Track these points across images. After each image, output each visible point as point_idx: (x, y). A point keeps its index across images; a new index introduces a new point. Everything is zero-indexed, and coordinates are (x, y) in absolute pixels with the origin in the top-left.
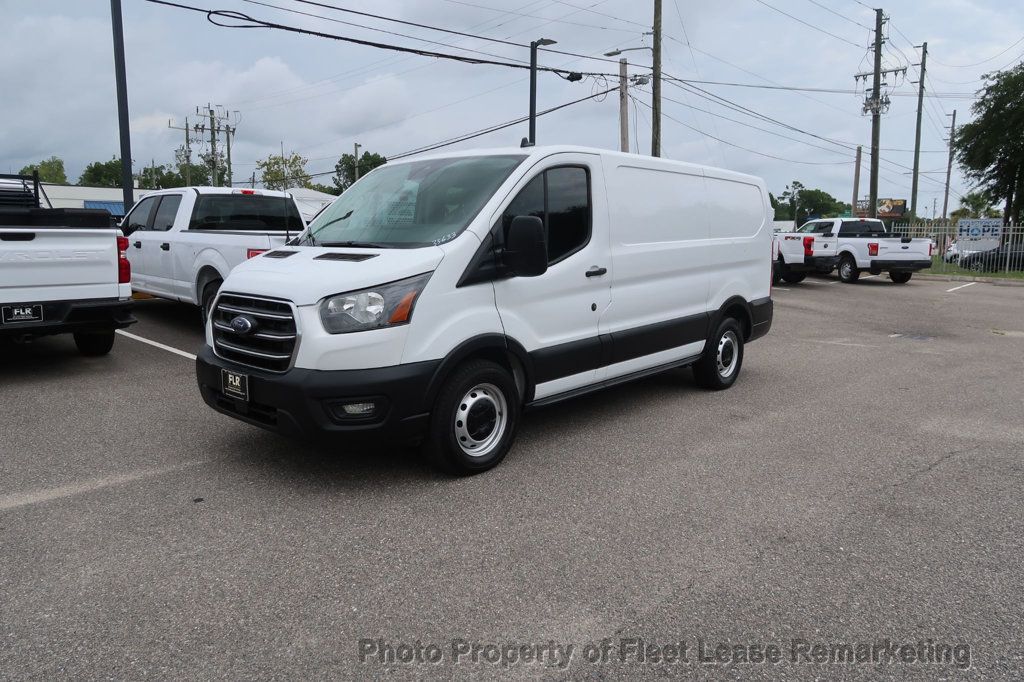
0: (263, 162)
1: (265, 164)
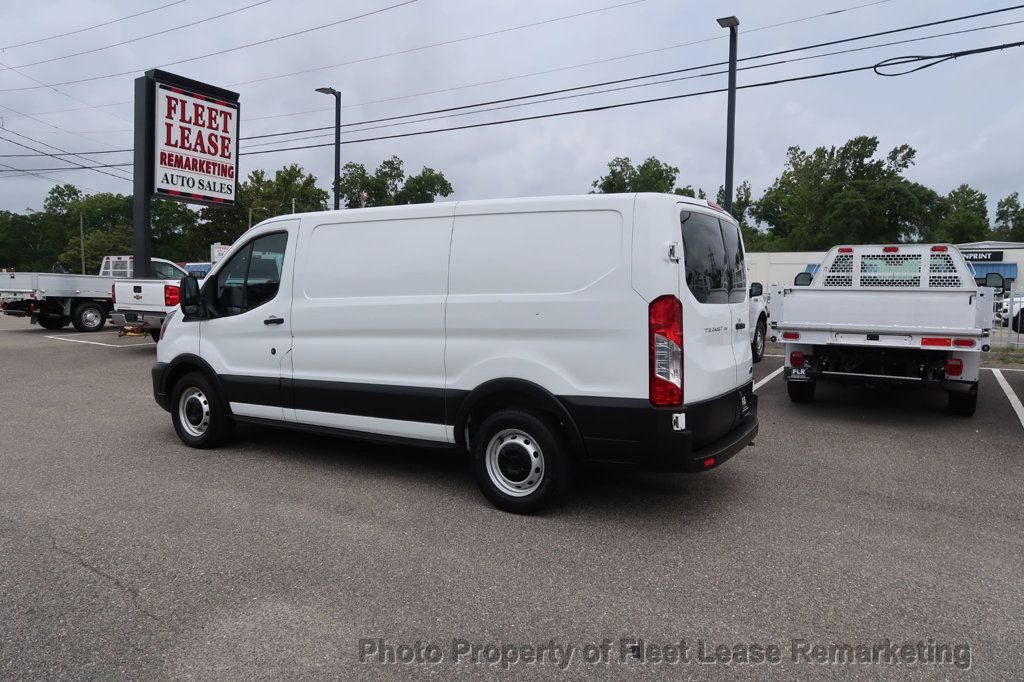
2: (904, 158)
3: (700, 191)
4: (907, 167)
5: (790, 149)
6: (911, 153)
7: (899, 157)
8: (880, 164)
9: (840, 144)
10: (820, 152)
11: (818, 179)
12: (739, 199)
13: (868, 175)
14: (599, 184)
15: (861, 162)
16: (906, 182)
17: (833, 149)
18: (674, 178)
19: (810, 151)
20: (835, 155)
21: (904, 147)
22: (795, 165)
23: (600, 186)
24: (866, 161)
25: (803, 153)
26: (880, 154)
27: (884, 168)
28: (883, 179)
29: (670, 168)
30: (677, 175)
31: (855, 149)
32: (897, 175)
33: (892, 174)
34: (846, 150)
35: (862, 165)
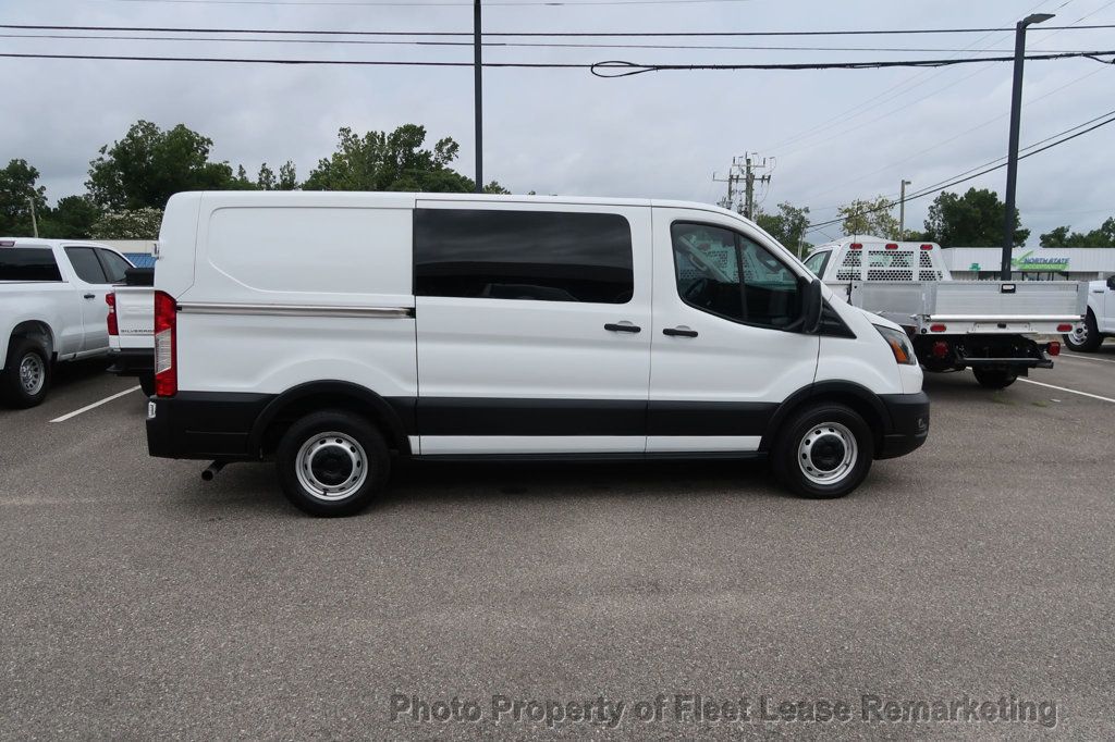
0: (844, 209)
1: (848, 210)
2: (449, 151)
3: (239, 168)
4: (451, 160)
5: (342, 130)
6: (455, 146)
7: (445, 149)
8: (428, 154)
9: (391, 131)
10: (371, 136)
11: (371, 168)
12: (283, 180)
13: (418, 164)
14: (108, 149)
15: (411, 150)
16: (456, 174)
17: (384, 134)
18: (207, 151)
19: (362, 135)
20: (386, 141)
21: (449, 140)
22: (346, 148)
23: (110, 153)
24: (416, 150)
25: (354, 135)
26: (428, 145)
27: (432, 159)
28: (432, 169)
29: (203, 138)
30: (210, 147)
31: (404, 136)
32: (445, 167)
33: (439, 165)
34: (396, 136)
35: (412, 154)
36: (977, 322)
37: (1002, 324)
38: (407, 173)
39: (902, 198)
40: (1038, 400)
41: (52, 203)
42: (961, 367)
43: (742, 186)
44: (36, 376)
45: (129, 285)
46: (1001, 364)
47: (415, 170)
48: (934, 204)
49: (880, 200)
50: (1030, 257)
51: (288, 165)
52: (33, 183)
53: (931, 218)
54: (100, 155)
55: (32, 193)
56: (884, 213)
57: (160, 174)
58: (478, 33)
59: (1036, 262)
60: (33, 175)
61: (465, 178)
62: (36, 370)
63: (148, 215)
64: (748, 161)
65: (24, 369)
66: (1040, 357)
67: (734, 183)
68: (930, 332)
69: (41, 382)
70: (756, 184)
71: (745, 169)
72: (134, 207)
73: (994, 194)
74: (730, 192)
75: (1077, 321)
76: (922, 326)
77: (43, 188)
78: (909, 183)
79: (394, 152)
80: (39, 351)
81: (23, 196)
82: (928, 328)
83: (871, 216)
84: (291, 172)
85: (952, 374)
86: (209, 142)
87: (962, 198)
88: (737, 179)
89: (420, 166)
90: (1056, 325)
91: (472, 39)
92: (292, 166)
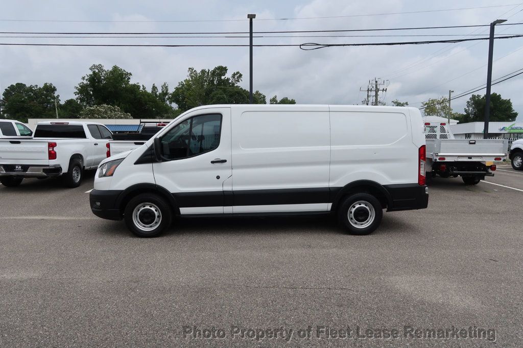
0: (425, 103)
1: (426, 104)
2: (238, 78)
3: (143, 86)
4: (239, 82)
5: (189, 69)
6: (241, 75)
7: (236, 77)
8: (228, 79)
9: (212, 69)
10: (203, 72)
11: (203, 86)
12: (163, 92)
13: (224, 84)
14: (86, 78)
15: (220, 77)
16: (241, 89)
17: (209, 70)
18: (129, 78)
19: (199, 71)
20: (210, 74)
21: (238, 73)
22: (192, 77)
23: (87, 80)
24: (223, 77)
25: (195, 71)
26: (228, 75)
27: (230, 81)
28: (230, 86)
29: (127, 73)
30: (131, 77)
31: (218, 71)
32: (236, 85)
33: (233, 84)
34: (214, 71)
35: (221, 79)
36: (459, 156)
37: (470, 157)
38: (219, 88)
39: (450, 98)
40: (487, 190)
41: (62, 102)
42: (456, 175)
43: (373, 93)
44: (78, 175)
45: (114, 140)
46: (470, 174)
47: (222, 87)
48: (469, 100)
49: (443, 98)
50: (514, 126)
51: (165, 84)
52: (54, 93)
53: (468, 107)
54: (82, 81)
55: (54, 98)
56: (444, 105)
57: (109, 89)
58: (251, 32)
59: (516, 128)
60: (54, 89)
61: (245, 90)
62: (78, 173)
63: (104, 108)
64: (376, 82)
65: (74, 172)
66: (487, 171)
67: (370, 92)
68: (438, 161)
69: (79, 178)
70: (380, 93)
71: (374, 86)
72: (99, 104)
73: (500, 95)
74: (368, 96)
75: (503, 156)
76: (435, 158)
77: (58, 96)
78: (453, 91)
79: (213, 78)
80: (79, 166)
81: (50, 99)
82: (437, 158)
83: (438, 106)
84: (166, 88)
85: (452, 179)
86: (131, 74)
87: (483, 97)
88: (371, 90)
89: (225, 85)
90: (494, 158)
91: (248, 35)
92: (166, 85)
